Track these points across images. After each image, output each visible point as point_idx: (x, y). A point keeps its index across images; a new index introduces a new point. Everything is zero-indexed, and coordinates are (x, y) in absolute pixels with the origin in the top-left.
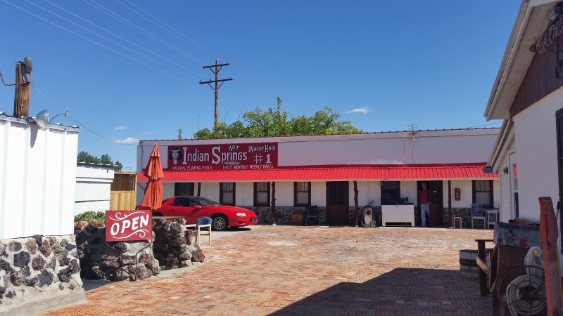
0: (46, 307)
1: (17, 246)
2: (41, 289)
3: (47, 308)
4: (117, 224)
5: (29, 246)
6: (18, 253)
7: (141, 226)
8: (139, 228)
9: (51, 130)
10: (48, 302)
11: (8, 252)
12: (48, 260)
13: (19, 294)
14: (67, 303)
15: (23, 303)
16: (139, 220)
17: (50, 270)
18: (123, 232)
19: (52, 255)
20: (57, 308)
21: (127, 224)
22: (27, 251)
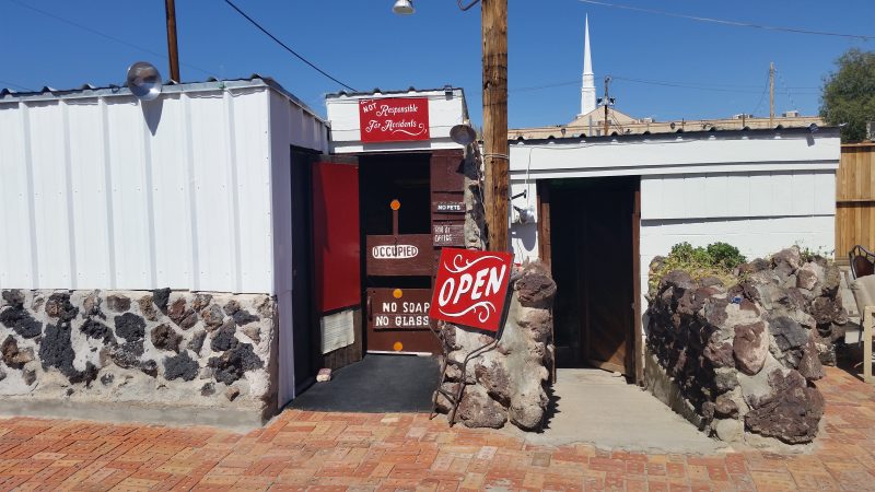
0: (159, 417)
1: (122, 303)
2: (168, 383)
3: (159, 420)
4: (451, 280)
5: (146, 305)
6: (121, 314)
7: (487, 294)
8: (483, 298)
9: (191, 95)
10: (162, 408)
11: (104, 309)
12: (189, 335)
13: (118, 381)
14: (208, 421)
15: (115, 398)
16: (486, 278)
17: (192, 354)
18: (455, 301)
19: (200, 326)
20: (181, 427)
21: (466, 283)
22: (139, 313)
